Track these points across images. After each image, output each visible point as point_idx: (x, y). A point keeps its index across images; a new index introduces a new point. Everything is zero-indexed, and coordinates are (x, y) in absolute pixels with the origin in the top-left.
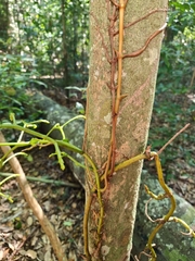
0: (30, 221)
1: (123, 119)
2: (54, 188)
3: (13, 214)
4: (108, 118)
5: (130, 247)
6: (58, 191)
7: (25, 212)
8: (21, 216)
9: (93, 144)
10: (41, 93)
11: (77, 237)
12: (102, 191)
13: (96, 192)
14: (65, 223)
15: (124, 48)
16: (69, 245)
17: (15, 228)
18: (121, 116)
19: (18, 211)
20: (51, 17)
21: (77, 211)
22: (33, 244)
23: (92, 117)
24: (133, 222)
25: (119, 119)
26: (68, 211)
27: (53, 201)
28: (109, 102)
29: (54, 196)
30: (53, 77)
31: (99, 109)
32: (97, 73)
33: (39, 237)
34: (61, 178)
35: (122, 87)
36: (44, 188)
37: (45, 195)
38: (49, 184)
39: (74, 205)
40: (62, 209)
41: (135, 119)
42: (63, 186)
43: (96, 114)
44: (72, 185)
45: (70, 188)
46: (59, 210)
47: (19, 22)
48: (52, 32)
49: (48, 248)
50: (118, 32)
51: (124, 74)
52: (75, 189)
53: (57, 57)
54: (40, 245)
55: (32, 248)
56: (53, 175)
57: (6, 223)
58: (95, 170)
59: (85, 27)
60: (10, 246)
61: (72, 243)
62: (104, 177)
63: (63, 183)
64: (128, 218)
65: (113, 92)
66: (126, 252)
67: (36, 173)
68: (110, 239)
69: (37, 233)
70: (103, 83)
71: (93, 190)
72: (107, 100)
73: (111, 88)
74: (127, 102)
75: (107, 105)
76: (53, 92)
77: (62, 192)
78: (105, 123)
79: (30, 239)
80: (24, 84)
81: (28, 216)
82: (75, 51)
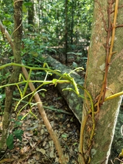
0: (42, 132)
1: (112, 68)
2: (57, 114)
3: (33, 126)
4: (102, 67)
5: (109, 153)
6: (59, 116)
7: (40, 126)
8: (37, 128)
9: (91, 83)
10: (51, 57)
11: (70, 145)
12: (95, 113)
13: (91, 113)
14: (63, 136)
15: (117, 21)
16: (65, 149)
17: (34, 135)
18: (111, 66)
19: (36, 125)
20: (58, 11)
21: (70, 129)
22: (44, 145)
23: (92, 66)
24: (113, 137)
25: (109, 68)
26: (64, 129)
27: (56, 121)
28: (104, 56)
29: (57, 118)
30: (57, 47)
31: (96, 61)
32: (97, 38)
33: (47, 142)
34: (61, 108)
35: (114, 47)
36: (51, 113)
37: (51, 117)
38: (54, 111)
39: (69, 125)
40: (61, 127)
41: (120, 68)
42: (62, 113)
43: (95, 64)
44: (67, 113)
45: (66, 115)
46: (59, 127)
47: (39, 15)
48: (58, 20)
49: (52, 149)
50: (114, 11)
51: (116, 39)
52: (69, 115)
53: (61, 35)
54: (47, 147)
55: (43, 147)
56: (56, 106)
57: (29, 131)
58: (91, 100)
59: (79, 15)
60: (31, 144)
61: (67, 148)
62: (98, 104)
63: (62, 111)
64: (109, 134)
65: (108, 50)
66: (106, 156)
67: (47, 104)
68: (97, 145)
69: (46, 139)
70: (101, 44)
71: (89, 112)
72: (102, 55)
73: (106, 48)
74: (116, 57)
75: (102, 58)
76: (57, 57)
77: (61, 116)
78: (100, 70)
79: (42, 142)
80: (42, 51)
81: (41, 128)
82: (72, 31)
